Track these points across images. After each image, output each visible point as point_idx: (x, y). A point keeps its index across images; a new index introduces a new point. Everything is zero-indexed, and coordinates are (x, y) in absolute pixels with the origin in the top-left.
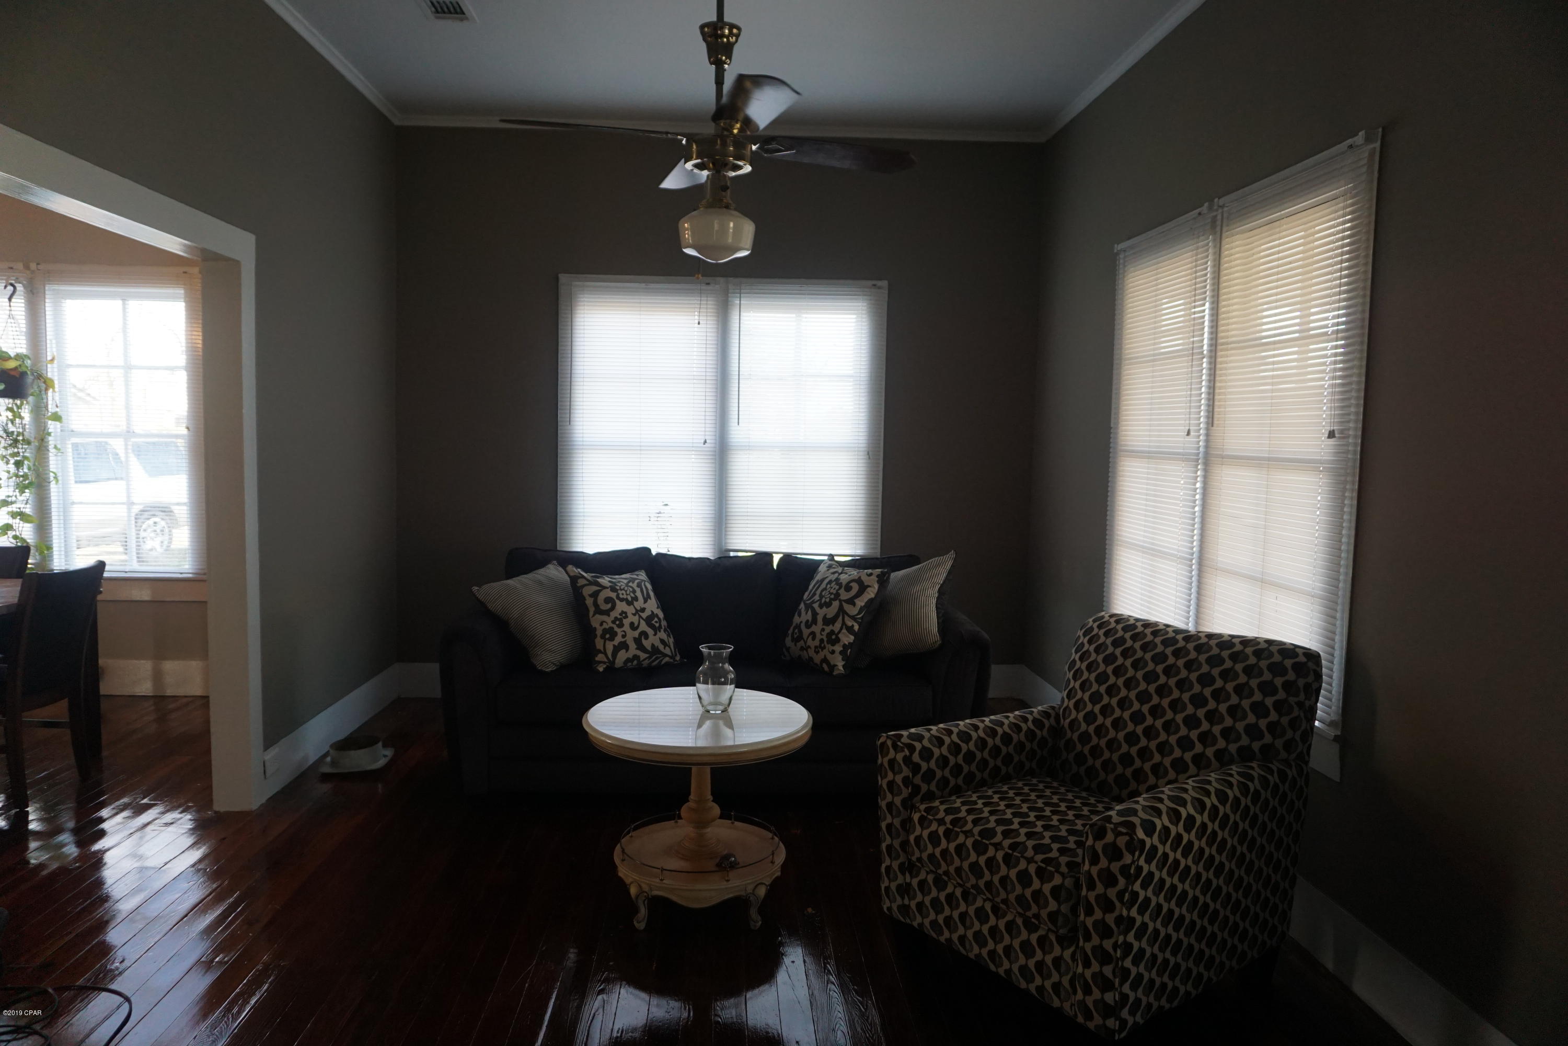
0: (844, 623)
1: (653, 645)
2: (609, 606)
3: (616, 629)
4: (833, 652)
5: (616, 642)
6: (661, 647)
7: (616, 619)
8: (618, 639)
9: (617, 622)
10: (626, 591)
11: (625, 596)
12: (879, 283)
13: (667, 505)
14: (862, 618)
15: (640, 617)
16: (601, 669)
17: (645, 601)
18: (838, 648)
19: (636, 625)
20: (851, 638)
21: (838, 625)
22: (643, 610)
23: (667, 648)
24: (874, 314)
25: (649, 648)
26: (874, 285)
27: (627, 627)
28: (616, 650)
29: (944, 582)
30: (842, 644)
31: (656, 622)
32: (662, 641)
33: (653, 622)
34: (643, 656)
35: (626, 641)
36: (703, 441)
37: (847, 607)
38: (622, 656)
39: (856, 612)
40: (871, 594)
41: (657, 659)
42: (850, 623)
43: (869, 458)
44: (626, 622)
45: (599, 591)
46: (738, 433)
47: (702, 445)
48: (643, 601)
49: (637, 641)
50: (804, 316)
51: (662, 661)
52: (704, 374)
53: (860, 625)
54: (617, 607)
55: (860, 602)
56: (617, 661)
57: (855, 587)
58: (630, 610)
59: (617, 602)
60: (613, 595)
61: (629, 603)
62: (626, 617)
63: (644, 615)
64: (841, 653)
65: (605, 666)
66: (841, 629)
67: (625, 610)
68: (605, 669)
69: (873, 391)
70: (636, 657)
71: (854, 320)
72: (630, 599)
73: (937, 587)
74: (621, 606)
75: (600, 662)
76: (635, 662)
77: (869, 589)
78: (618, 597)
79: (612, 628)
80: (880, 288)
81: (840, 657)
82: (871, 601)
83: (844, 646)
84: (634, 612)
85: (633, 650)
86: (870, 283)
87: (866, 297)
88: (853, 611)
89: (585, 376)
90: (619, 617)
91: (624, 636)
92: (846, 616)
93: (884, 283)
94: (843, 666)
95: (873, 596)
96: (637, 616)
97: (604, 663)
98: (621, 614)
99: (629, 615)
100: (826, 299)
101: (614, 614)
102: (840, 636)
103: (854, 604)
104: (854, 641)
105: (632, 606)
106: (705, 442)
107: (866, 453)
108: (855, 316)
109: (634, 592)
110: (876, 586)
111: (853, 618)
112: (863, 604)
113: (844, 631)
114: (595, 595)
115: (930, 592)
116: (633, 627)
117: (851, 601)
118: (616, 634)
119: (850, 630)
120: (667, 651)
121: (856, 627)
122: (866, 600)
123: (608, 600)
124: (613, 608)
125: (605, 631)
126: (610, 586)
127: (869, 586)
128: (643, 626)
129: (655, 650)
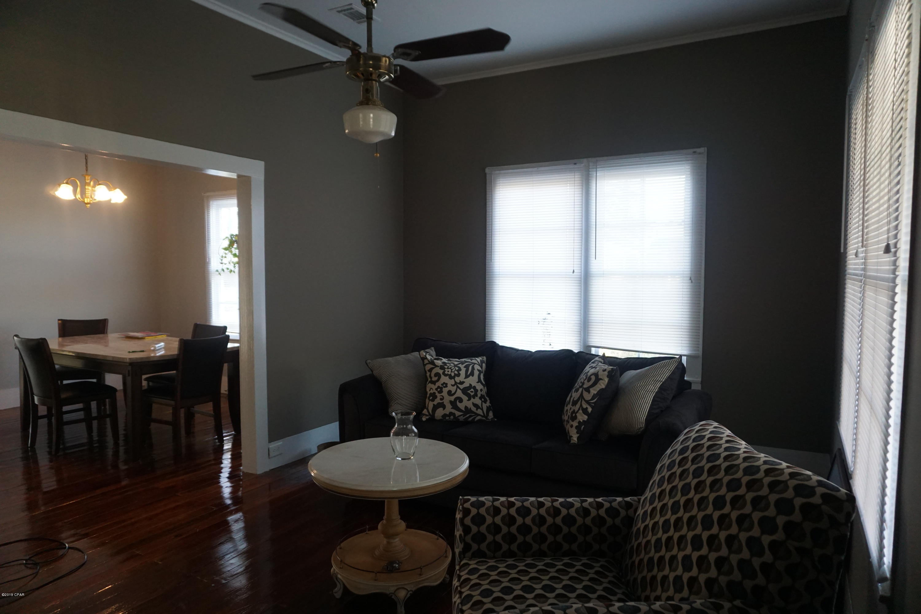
0: (581, 405)
1: (466, 407)
2: (437, 378)
3: (437, 394)
4: (572, 426)
5: (436, 402)
6: (474, 409)
7: (439, 387)
8: (437, 401)
9: (439, 390)
10: (452, 370)
11: (449, 373)
12: (698, 150)
13: (549, 314)
14: (595, 403)
15: (458, 387)
16: (424, 419)
17: (467, 376)
18: (575, 424)
19: (453, 392)
20: (586, 417)
21: (578, 406)
22: (462, 383)
23: (479, 410)
24: (696, 174)
25: (463, 409)
26: (695, 152)
27: (445, 393)
28: (435, 408)
29: (665, 381)
30: (577, 421)
31: (472, 392)
32: (475, 405)
33: (469, 392)
34: (458, 413)
35: (443, 402)
36: (572, 271)
37: (585, 394)
38: (439, 413)
39: (590, 398)
40: (602, 385)
41: (470, 416)
42: (585, 406)
43: (692, 282)
44: (445, 390)
45: (433, 368)
46: (595, 266)
47: (572, 274)
48: (464, 376)
49: (453, 404)
50: (647, 179)
51: (476, 417)
52: (573, 225)
53: (592, 407)
54: (441, 379)
55: (594, 391)
56: (436, 415)
57: (593, 378)
58: (451, 382)
59: (442, 376)
60: (441, 372)
61: (451, 377)
62: (446, 386)
63: (462, 387)
64: (576, 427)
65: (427, 417)
66: (579, 409)
67: (446, 382)
68: (427, 420)
69: (696, 232)
70: (451, 414)
71: (684, 179)
72: (453, 374)
73: (659, 385)
74: (444, 379)
75: (424, 415)
76: (452, 417)
77: (601, 381)
78: (444, 373)
79: (434, 393)
80: (700, 154)
81: (576, 431)
82: (602, 390)
83: (579, 422)
84: (453, 383)
85: (449, 409)
86: (691, 151)
87: (690, 162)
88: (587, 396)
89: (500, 230)
90: (441, 386)
91: (441, 399)
92: (583, 400)
93: (702, 150)
94: (578, 438)
95: (603, 386)
96: (456, 386)
97: (427, 415)
98: (442, 385)
99: (449, 385)
100: (657, 166)
101: (439, 384)
102: (577, 414)
103: (589, 392)
104: (588, 419)
105: (453, 380)
106: (573, 272)
107: (689, 278)
108: (684, 176)
109: (460, 369)
110: (607, 380)
111: (588, 402)
112: (595, 392)
113: (581, 411)
114: (431, 370)
115: (651, 387)
116: (450, 393)
117: (588, 390)
118: (436, 397)
119: (585, 411)
120: (479, 412)
121: (590, 410)
122: (598, 389)
123: (438, 375)
124: (438, 380)
125: (431, 395)
126: (441, 366)
127: (601, 379)
128: (459, 394)
129: (467, 410)
